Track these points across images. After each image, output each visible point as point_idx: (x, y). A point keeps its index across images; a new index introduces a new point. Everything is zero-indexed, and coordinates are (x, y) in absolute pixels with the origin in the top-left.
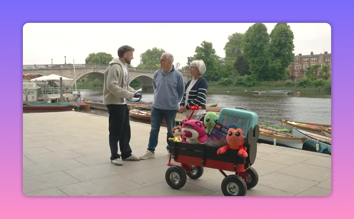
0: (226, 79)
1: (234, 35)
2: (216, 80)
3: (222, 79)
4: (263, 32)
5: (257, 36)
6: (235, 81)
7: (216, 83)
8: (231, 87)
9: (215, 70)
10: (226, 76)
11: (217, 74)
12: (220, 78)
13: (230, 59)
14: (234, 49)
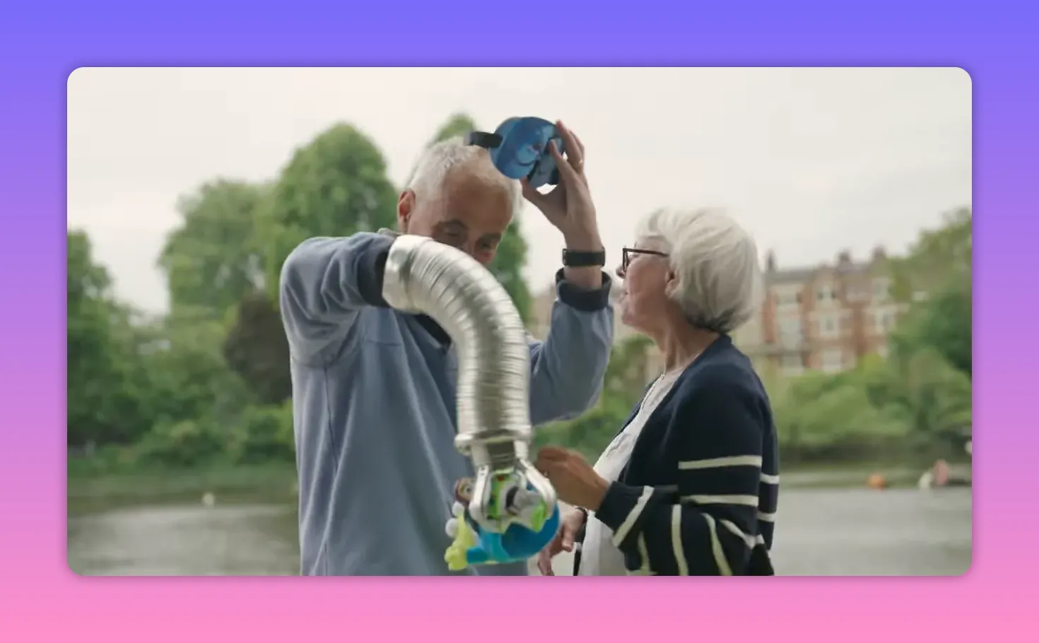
0: (187, 427)
1: (206, 189)
2: (124, 438)
3: (159, 428)
4: (366, 171)
5: (340, 195)
6: (238, 434)
7: (128, 455)
8: (219, 473)
9: (119, 377)
10: (186, 410)
11: (128, 406)
12: (147, 426)
13: (196, 320)
14: (211, 267)
